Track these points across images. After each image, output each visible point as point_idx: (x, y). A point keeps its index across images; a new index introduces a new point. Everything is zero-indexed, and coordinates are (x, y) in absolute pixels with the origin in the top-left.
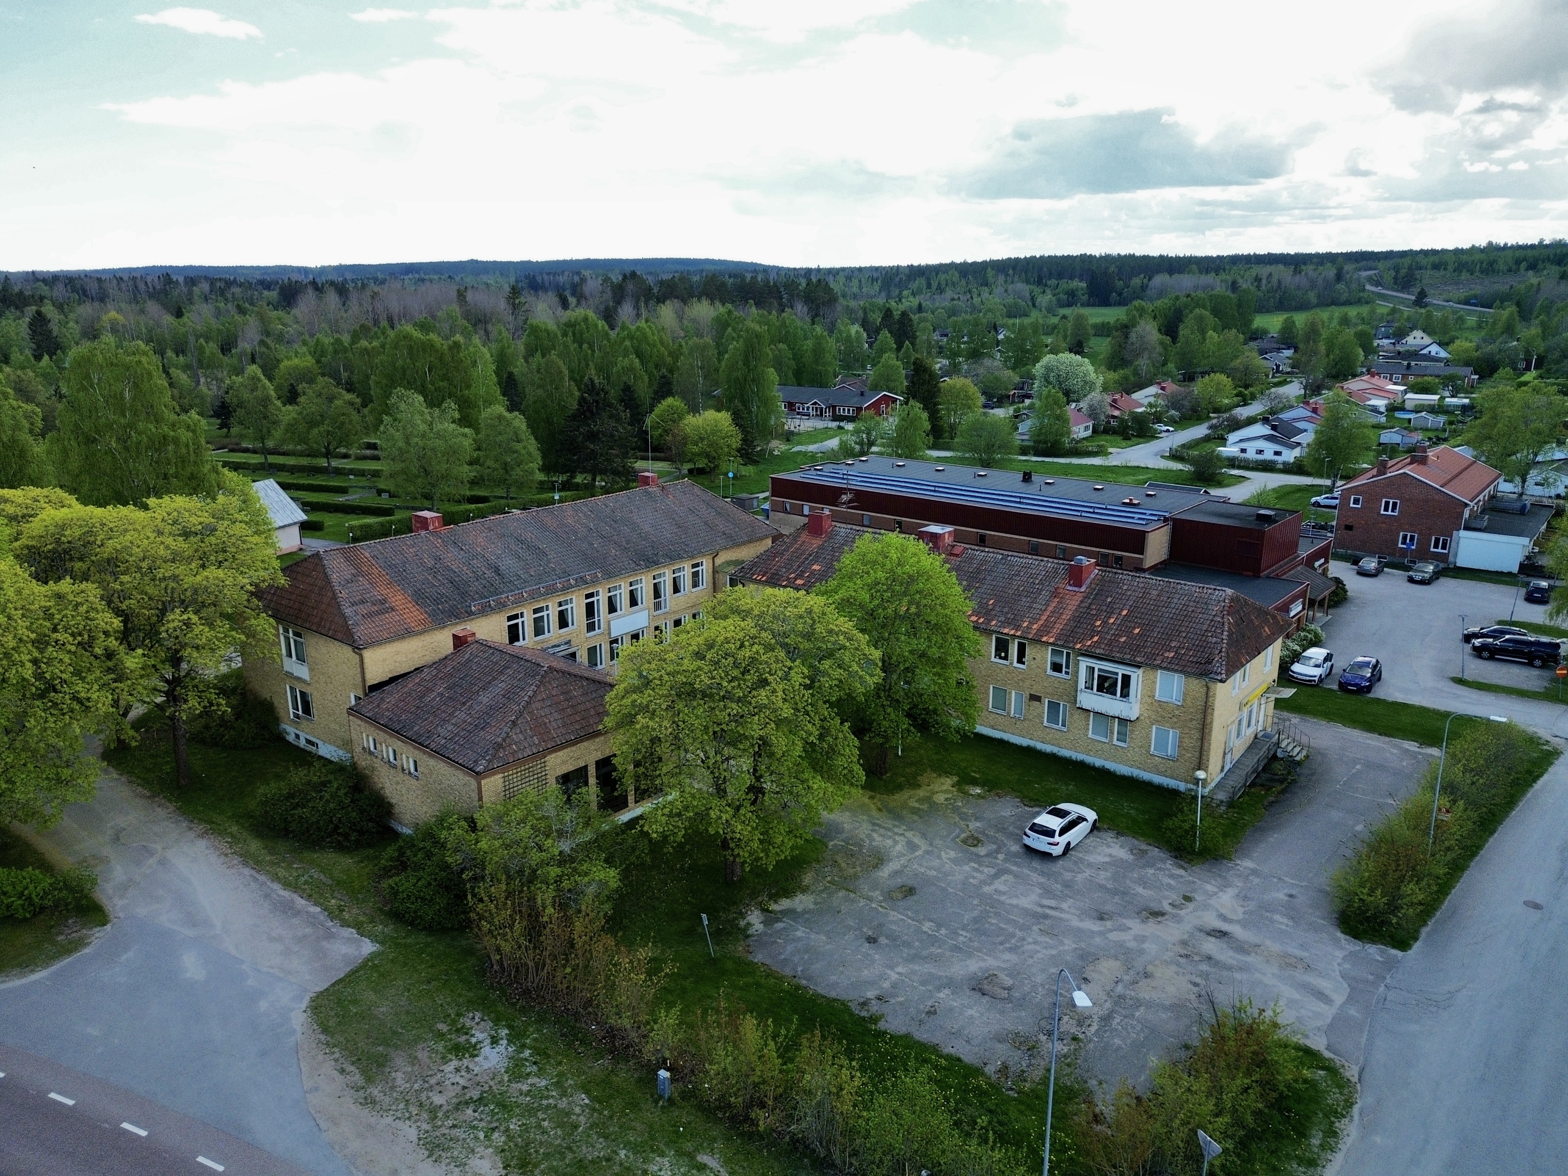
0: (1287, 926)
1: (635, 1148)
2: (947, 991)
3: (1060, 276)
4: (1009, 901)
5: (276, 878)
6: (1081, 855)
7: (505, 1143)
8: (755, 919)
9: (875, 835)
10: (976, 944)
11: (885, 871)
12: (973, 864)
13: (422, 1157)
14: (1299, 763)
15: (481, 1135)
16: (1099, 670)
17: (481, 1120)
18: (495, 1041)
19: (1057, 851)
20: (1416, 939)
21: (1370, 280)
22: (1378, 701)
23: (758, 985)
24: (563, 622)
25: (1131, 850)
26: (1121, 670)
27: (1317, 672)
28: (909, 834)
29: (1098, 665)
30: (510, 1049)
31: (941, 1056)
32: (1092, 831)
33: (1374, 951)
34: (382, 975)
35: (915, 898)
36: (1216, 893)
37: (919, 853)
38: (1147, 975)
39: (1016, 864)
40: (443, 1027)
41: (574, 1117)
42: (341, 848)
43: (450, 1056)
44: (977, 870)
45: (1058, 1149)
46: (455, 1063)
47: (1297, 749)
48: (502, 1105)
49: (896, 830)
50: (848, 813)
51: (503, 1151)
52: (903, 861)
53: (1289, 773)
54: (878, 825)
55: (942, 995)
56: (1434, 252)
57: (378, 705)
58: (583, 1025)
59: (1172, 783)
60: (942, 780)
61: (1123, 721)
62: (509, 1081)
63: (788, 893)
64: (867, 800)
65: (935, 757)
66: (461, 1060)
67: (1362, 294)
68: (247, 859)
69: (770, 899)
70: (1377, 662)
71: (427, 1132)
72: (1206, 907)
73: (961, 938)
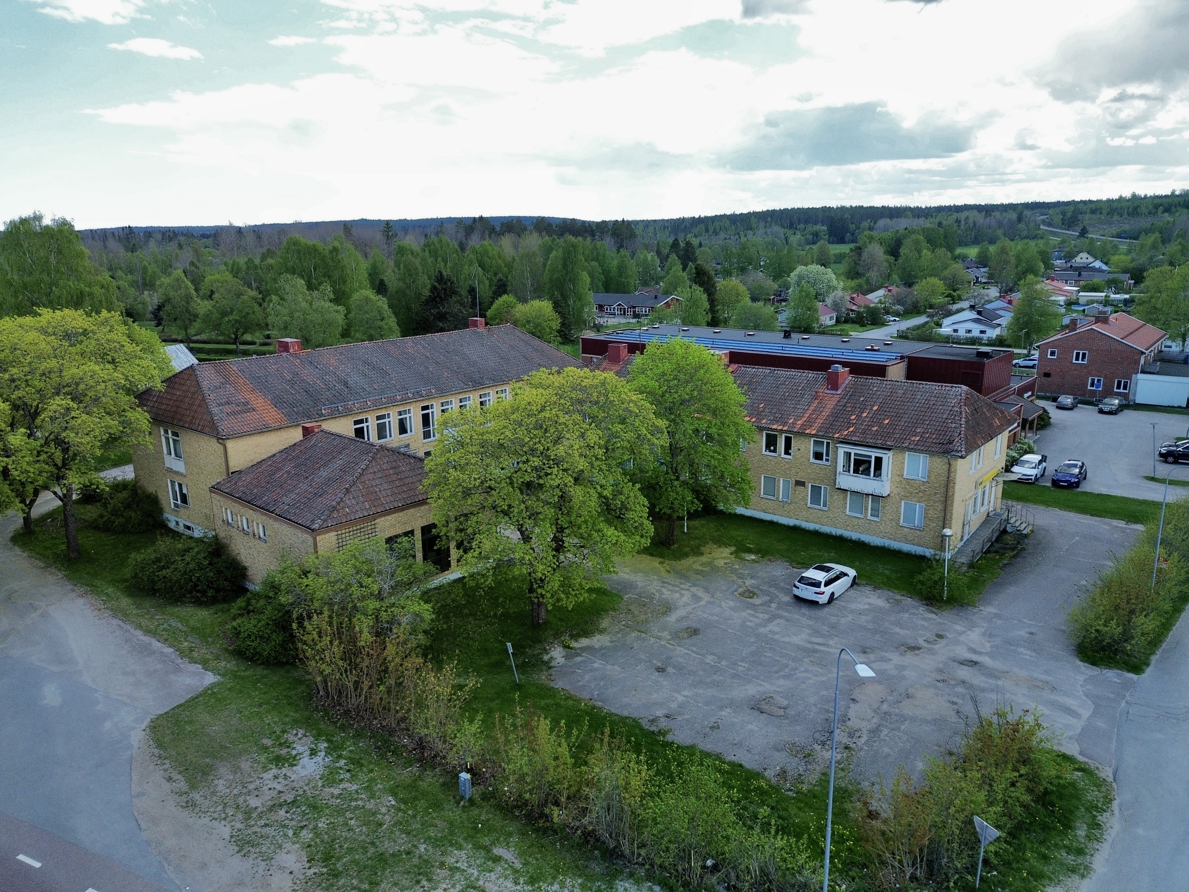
0: (1030, 656)
1: (436, 843)
2: (728, 710)
3: (807, 222)
4: (781, 639)
5: (139, 627)
6: (843, 604)
7: (312, 839)
8: (557, 654)
9: (664, 590)
10: (754, 672)
11: (673, 618)
12: (749, 611)
13: (232, 852)
14: (1026, 536)
15: (290, 833)
16: (855, 454)
17: (292, 820)
18: (313, 753)
19: (823, 599)
20: (1148, 665)
21: (1044, 222)
22: (1085, 493)
23: (558, 705)
24: (403, 430)
25: (888, 600)
26: (874, 454)
27: (1033, 472)
28: (694, 589)
29: (854, 451)
30: (327, 759)
31: (724, 763)
32: (852, 586)
33: (1112, 675)
34: (219, 700)
35: (699, 636)
36: (965, 632)
37: (703, 603)
38: (908, 696)
39: (787, 611)
40: (267, 742)
41: (380, 816)
42: (199, 603)
43: (271, 766)
44: (753, 615)
45: (838, 840)
46: (275, 771)
47: (1024, 525)
48: (314, 807)
49: (682, 586)
50: (640, 574)
51: (309, 846)
52: (689, 609)
53: (1018, 543)
54: (666, 583)
55: (724, 713)
56: (1090, 202)
57: (236, 483)
58: (396, 739)
59: (918, 550)
60: (721, 550)
61: (877, 498)
62: (323, 786)
63: (586, 634)
64: (657, 565)
65: (716, 534)
66: (280, 768)
67: (1037, 232)
68: (118, 613)
69: (571, 638)
70: (1083, 463)
71: (240, 830)
72: (957, 642)
73: (741, 668)
